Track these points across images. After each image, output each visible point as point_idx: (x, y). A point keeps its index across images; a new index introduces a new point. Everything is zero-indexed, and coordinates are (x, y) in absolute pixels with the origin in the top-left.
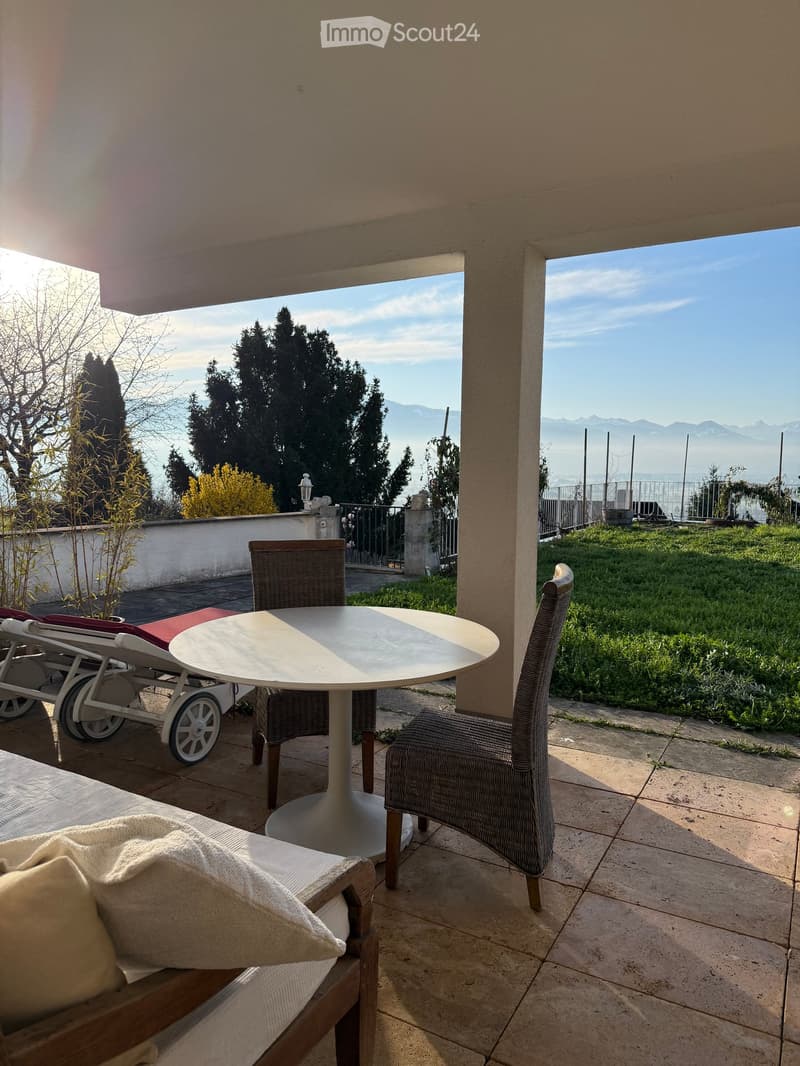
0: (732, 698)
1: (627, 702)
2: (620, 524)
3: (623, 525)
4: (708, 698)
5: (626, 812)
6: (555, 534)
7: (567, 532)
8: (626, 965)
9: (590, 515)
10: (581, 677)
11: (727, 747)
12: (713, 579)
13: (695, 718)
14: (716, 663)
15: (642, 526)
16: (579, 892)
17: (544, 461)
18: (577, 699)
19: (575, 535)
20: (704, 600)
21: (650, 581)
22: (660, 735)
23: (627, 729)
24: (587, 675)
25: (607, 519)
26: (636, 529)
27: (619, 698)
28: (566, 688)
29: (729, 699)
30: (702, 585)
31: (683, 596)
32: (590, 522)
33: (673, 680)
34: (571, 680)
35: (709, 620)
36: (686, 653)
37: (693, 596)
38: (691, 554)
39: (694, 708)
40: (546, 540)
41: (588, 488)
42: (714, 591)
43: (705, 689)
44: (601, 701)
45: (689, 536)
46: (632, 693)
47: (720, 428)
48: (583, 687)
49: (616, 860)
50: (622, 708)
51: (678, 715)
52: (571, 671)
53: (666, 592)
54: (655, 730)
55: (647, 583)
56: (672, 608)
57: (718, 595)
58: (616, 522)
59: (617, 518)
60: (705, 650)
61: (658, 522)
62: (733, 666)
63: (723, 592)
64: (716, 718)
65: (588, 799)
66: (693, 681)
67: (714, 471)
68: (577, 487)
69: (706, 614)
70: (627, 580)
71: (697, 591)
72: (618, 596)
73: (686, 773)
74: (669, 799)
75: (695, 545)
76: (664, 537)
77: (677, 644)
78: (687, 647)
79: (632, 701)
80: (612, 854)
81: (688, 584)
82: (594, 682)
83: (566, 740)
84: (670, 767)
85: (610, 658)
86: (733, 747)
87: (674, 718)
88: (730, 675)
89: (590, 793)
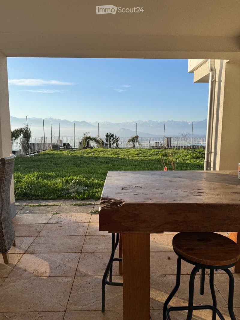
0: (78, 192)
1: (49, 198)
2: (56, 149)
3: (57, 149)
4: (71, 193)
5: (42, 228)
6: (35, 153)
7: (39, 152)
8: (33, 271)
9: (47, 147)
10: (35, 193)
11: (75, 205)
12: (79, 162)
13: (68, 199)
14: (74, 183)
15: (63, 150)
16: (22, 254)
17: (29, 129)
18: (33, 200)
19: (42, 152)
20: (75, 167)
21: (62, 164)
22: (57, 205)
23: (48, 205)
24: (36, 192)
25: (52, 148)
26: (61, 150)
27: (46, 197)
28: (30, 197)
29: (77, 192)
30: (76, 164)
31: (70, 167)
32: (47, 149)
33: (63, 189)
34: (32, 194)
35: (76, 173)
36: (67, 182)
37: (73, 167)
38: (75, 156)
39: (68, 197)
40: (32, 155)
41: (45, 138)
42: (79, 165)
43: (70, 191)
44: (41, 199)
45: (75, 152)
46: (50, 195)
47: (87, 123)
48: (35, 196)
49: (36, 243)
50: (47, 200)
51: (63, 199)
52: (31, 192)
53: (66, 166)
54: (55, 204)
55: (61, 165)
56: (66, 171)
57: (80, 166)
58: (55, 148)
59: (55, 147)
60: (72, 180)
61: (68, 148)
62: (79, 183)
63: (81, 165)
64: (73, 198)
65: (30, 227)
66: (68, 189)
67: (84, 134)
68: (42, 138)
69: (76, 171)
70: (55, 164)
71: (74, 166)
72: (51, 169)
73: (62, 214)
74: (56, 222)
75: (77, 154)
76: (69, 152)
77: (65, 180)
78: (67, 180)
79: (50, 197)
80: (36, 241)
81: (72, 164)
82: (39, 194)
83: (27, 212)
84: (58, 213)
85: (44, 186)
86: (77, 205)
87: (62, 200)
88: (78, 186)
89: (31, 226)
